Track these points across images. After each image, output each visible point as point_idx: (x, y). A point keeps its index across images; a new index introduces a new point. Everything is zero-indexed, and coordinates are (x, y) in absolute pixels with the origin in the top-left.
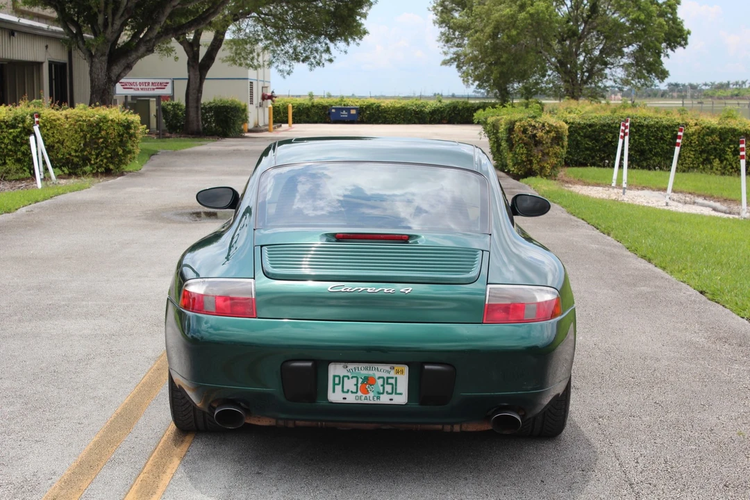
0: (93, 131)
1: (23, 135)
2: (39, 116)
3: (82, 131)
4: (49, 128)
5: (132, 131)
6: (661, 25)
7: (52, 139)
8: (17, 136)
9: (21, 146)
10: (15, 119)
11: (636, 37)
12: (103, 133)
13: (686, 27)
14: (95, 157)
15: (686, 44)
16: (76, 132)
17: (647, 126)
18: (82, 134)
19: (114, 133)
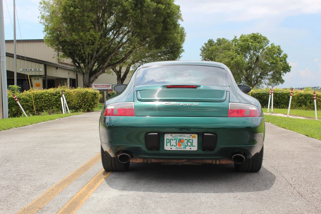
0: (83, 96)
1: (59, 98)
2: (64, 91)
4: (68, 95)
5: (97, 96)
6: (281, 65)
7: (69, 99)
8: (57, 99)
9: (58, 102)
10: (56, 93)
11: (273, 69)
12: (87, 97)
13: (290, 65)
14: (84, 105)
15: (290, 71)
16: (77, 97)
17: (279, 94)
18: (79, 97)
19: (91, 97)
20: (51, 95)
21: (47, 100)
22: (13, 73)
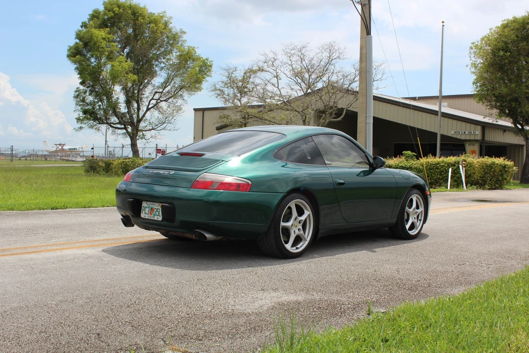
0: (488, 168)
2: (465, 161)
3: (483, 168)
4: (468, 167)
5: (506, 169)
7: (470, 172)
8: (455, 170)
10: (455, 162)
12: (493, 169)
14: (489, 181)
16: (481, 169)
19: (498, 170)
20: (448, 165)
21: (443, 172)
22: (436, 134)
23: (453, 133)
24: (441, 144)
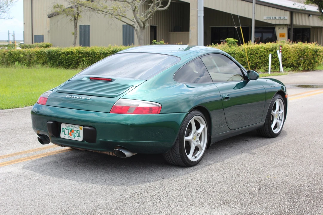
0: (302, 53)
1: (275, 54)
2: (282, 47)
3: (298, 53)
4: (285, 51)
5: (318, 53)
7: (286, 56)
9: (275, 58)
10: (273, 48)
12: (306, 54)
14: (303, 63)
16: (295, 53)
18: (297, 54)
19: (310, 54)
20: (267, 50)
21: (262, 56)
23: (265, 18)
24: (256, 28)
